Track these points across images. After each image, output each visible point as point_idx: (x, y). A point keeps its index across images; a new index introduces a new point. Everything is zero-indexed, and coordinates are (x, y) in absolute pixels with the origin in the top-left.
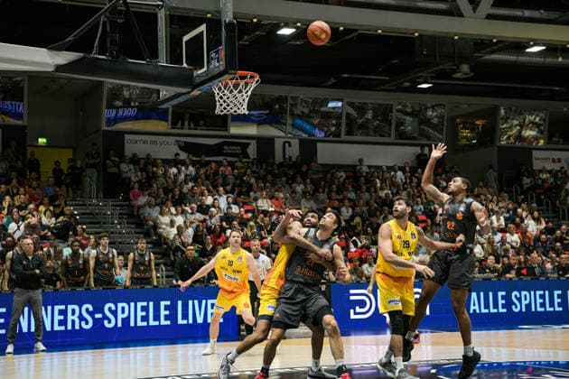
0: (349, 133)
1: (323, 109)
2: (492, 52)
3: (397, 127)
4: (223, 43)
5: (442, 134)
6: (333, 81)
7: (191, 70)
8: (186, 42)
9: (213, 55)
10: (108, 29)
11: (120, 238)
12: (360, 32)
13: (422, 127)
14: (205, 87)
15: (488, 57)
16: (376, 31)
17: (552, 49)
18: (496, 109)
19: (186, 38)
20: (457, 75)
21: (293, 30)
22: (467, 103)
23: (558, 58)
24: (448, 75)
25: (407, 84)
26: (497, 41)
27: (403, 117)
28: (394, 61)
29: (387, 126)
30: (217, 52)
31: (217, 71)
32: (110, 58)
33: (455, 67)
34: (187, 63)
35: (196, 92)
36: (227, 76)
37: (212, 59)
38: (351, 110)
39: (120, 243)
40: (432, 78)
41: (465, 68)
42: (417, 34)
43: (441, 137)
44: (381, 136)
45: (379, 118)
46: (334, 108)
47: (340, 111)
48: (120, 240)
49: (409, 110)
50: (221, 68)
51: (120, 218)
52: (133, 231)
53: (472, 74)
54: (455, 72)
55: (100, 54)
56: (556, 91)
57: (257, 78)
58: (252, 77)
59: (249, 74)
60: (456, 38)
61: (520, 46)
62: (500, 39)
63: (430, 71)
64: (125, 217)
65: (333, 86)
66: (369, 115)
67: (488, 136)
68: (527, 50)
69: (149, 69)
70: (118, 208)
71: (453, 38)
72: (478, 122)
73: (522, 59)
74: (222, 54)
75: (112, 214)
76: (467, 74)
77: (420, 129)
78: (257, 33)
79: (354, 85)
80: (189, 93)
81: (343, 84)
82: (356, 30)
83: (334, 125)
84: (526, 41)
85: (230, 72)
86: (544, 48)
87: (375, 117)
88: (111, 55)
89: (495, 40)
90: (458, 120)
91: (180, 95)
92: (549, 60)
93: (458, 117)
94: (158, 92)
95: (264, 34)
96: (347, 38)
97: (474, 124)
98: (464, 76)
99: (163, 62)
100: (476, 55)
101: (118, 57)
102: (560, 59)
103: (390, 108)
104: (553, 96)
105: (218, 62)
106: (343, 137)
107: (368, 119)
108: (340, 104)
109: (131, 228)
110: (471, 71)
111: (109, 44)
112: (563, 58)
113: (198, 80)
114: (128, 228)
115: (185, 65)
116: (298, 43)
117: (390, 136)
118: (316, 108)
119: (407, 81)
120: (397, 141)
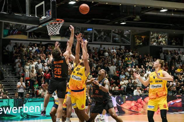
0: (95, 40)
1: (85, 31)
2: (148, 11)
3: (113, 38)
4: (51, 8)
5: (129, 41)
6: (89, 21)
7: (39, 18)
8: (37, 8)
9: (47, 13)
10: (7, 3)
11: (8, 79)
12: (99, 3)
13: (122, 38)
14: (44, 25)
15: (146, 13)
16: (106, 3)
17: (170, 11)
18: (149, 32)
19: (36, 6)
20: (135, 20)
21: (75, 2)
22: (138, 30)
23: (172, 14)
24: (132, 19)
25: (117, 23)
26: (150, 7)
27: (115, 34)
28: (112, 14)
29: (109, 38)
30: (48, 12)
31: (48, 19)
32: (8, 13)
33: (134, 17)
34: (37, 15)
35: (41, 26)
36: (52, 21)
37: (47, 14)
38: (96, 32)
39: (9, 81)
40: (126, 20)
41: (138, 17)
42: (120, 5)
43: (129, 42)
44: (107, 41)
45: (106, 35)
46: (89, 31)
47: (92, 32)
48: (9, 80)
49: (117, 32)
50: (50, 18)
51: (9, 72)
52: (14, 77)
53: (141, 19)
54: (134, 18)
55: (4, 12)
56: (171, 26)
57: (63, 21)
58: (61, 21)
59: (60, 20)
60: (135, 6)
61: (158, 9)
62: (151, 7)
63: (125, 18)
64: (11, 71)
65: (89, 23)
66: (102, 34)
67: (146, 42)
68: (161, 11)
69: (23, 18)
70: (8, 68)
71: (134, 6)
72: (142, 37)
73: (159, 14)
74: (51, 13)
75: (6, 71)
76: (139, 19)
77: (121, 39)
78: (61, 3)
79: (97, 23)
80: (38, 27)
81: (92, 22)
82: (98, 3)
83: (89, 37)
84: (160, 7)
85: (54, 19)
86: (167, 10)
87: (104, 35)
88: (9, 12)
89: (149, 7)
90: (135, 36)
91: (34, 27)
92: (168, 14)
93: (135, 35)
94: (26, 26)
95: (64, 3)
96: (95, 5)
97: (141, 38)
98: (138, 20)
99: (28, 15)
100: (142, 12)
101: (11, 13)
102: (173, 14)
103: (110, 31)
104: (170, 28)
105: (49, 15)
106: (93, 42)
107: (102, 35)
108: (91, 30)
109: (13, 76)
110: (140, 18)
111: (7, 8)
112: (174, 14)
113: (41, 22)
114: (12, 76)
115: (36, 16)
116: (76, 7)
117: (110, 42)
118: (83, 31)
119: (116, 22)
120: (113, 44)
